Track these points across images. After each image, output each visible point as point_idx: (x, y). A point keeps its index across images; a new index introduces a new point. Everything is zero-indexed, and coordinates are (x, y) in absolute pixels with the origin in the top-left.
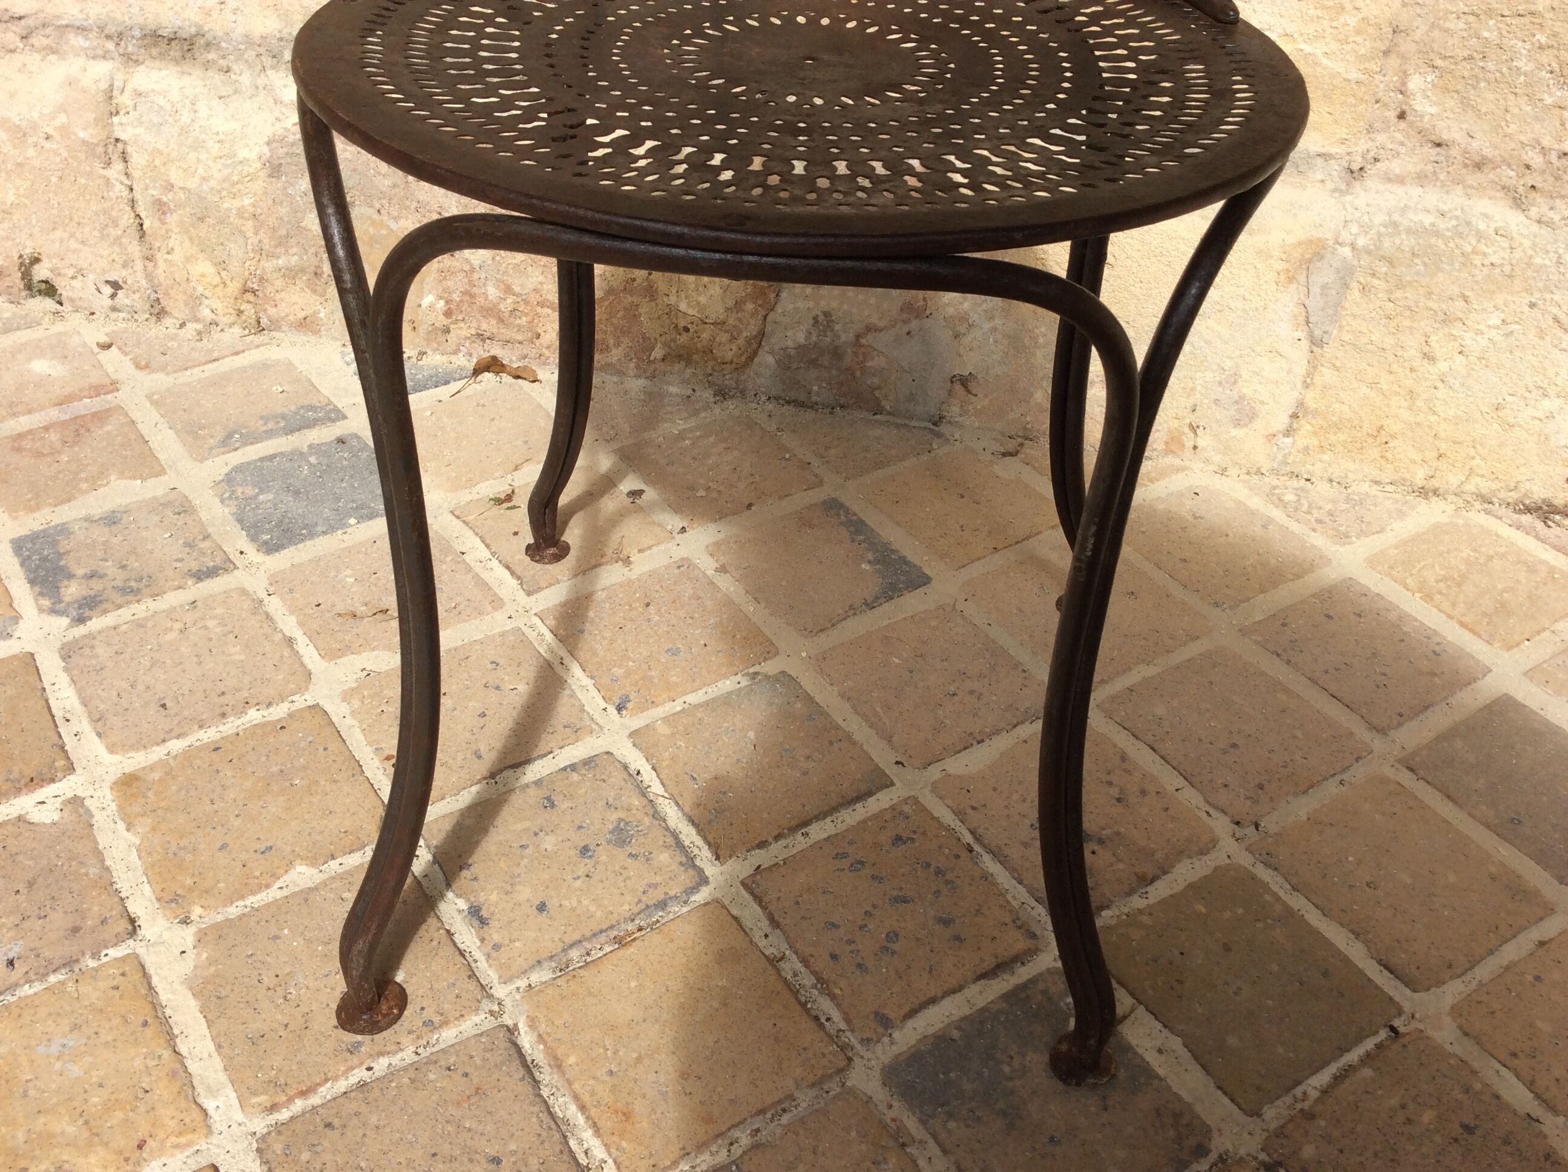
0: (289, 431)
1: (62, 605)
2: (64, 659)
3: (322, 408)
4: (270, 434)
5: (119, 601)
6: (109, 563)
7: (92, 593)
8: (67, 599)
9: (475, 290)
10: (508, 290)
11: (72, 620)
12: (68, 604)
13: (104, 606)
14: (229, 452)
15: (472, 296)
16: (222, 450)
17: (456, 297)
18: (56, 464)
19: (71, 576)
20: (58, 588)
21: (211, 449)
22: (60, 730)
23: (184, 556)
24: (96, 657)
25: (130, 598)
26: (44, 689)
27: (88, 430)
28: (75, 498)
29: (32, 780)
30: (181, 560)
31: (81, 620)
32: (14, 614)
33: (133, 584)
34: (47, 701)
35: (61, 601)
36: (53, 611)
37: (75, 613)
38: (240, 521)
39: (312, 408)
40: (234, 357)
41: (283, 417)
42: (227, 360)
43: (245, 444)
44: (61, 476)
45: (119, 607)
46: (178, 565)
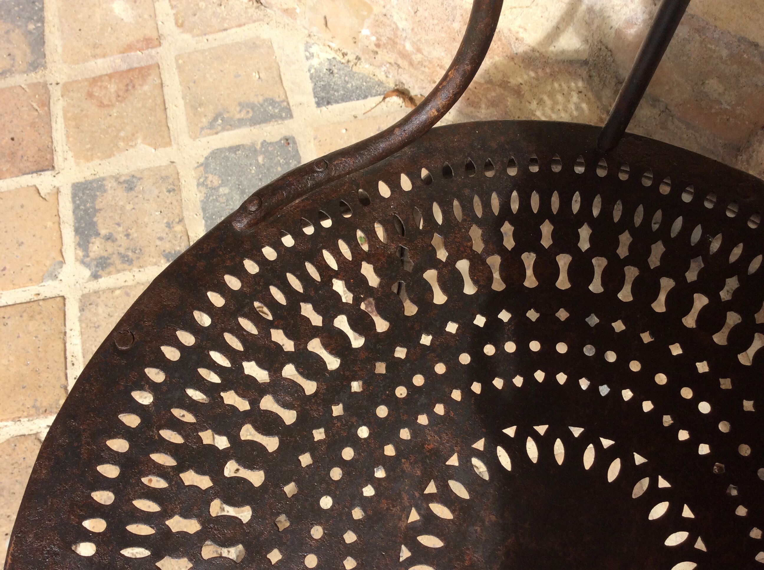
0: (254, 122)
1: (88, 259)
2: (80, 311)
3: (279, 103)
4: (241, 123)
5: (120, 267)
6: (120, 229)
7: (105, 254)
8: (92, 255)
9: (397, 40)
10: (419, 50)
11: (92, 274)
12: (92, 260)
13: (111, 269)
14: (213, 134)
15: (395, 43)
16: (209, 131)
17: (384, 39)
18: (109, 118)
19: (98, 234)
20: (89, 242)
21: (202, 129)
22: (68, 371)
23: (164, 235)
24: (96, 314)
25: (126, 266)
26: (65, 333)
27: (134, 87)
28: (114, 155)
29: (46, 411)
30: (161, 239)
31: (95, 276)
32: (61, 259)
33: (130, 253)
34: (65, 344)
35: (88, 256)
36: (83, 262)
37: (94, 269)
38: (204, 210)
39: (272, 102)
40: (238, 30)
41: (252, 107)
42: (233, 30)
43: (224, 129)
44: (110, 130)
45: (118, 271)
46: (158, 243)
